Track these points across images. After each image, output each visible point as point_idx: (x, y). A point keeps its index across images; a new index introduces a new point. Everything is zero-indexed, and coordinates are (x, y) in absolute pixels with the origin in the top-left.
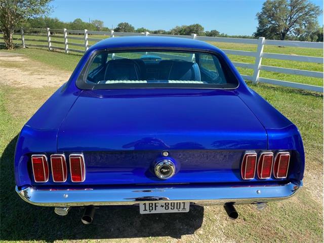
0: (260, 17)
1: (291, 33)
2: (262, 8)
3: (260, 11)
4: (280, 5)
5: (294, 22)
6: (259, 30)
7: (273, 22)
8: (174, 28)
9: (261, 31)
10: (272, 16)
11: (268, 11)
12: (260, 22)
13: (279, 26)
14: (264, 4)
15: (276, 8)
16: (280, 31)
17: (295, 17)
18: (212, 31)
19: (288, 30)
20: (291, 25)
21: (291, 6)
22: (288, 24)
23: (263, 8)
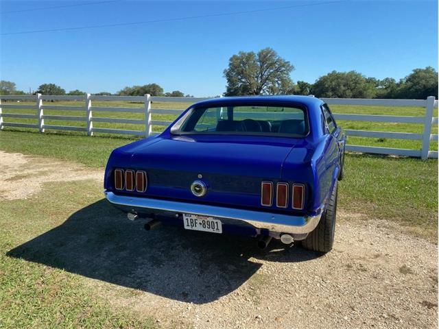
0: (228, 75)
1: (264, 92)
2: (228, 64)
3: (228, 68)
4: (248, 61)
5: (267, 79)
6: (229, 90)
7: (243, 80)
8: (123, 89)
9: (232, 91)
10: (241, 73)
11: (236, 68)
12: (229, 80)
13: (250, 84)
14: (231, 60)
15: (244, 64)
16: (253, 90)
17: (266, 74)
18: (173, 92)
19: (261, 89)
20: (263, 83)
21: (260, 61)
22: (259, 81)
23: (230, 64)
